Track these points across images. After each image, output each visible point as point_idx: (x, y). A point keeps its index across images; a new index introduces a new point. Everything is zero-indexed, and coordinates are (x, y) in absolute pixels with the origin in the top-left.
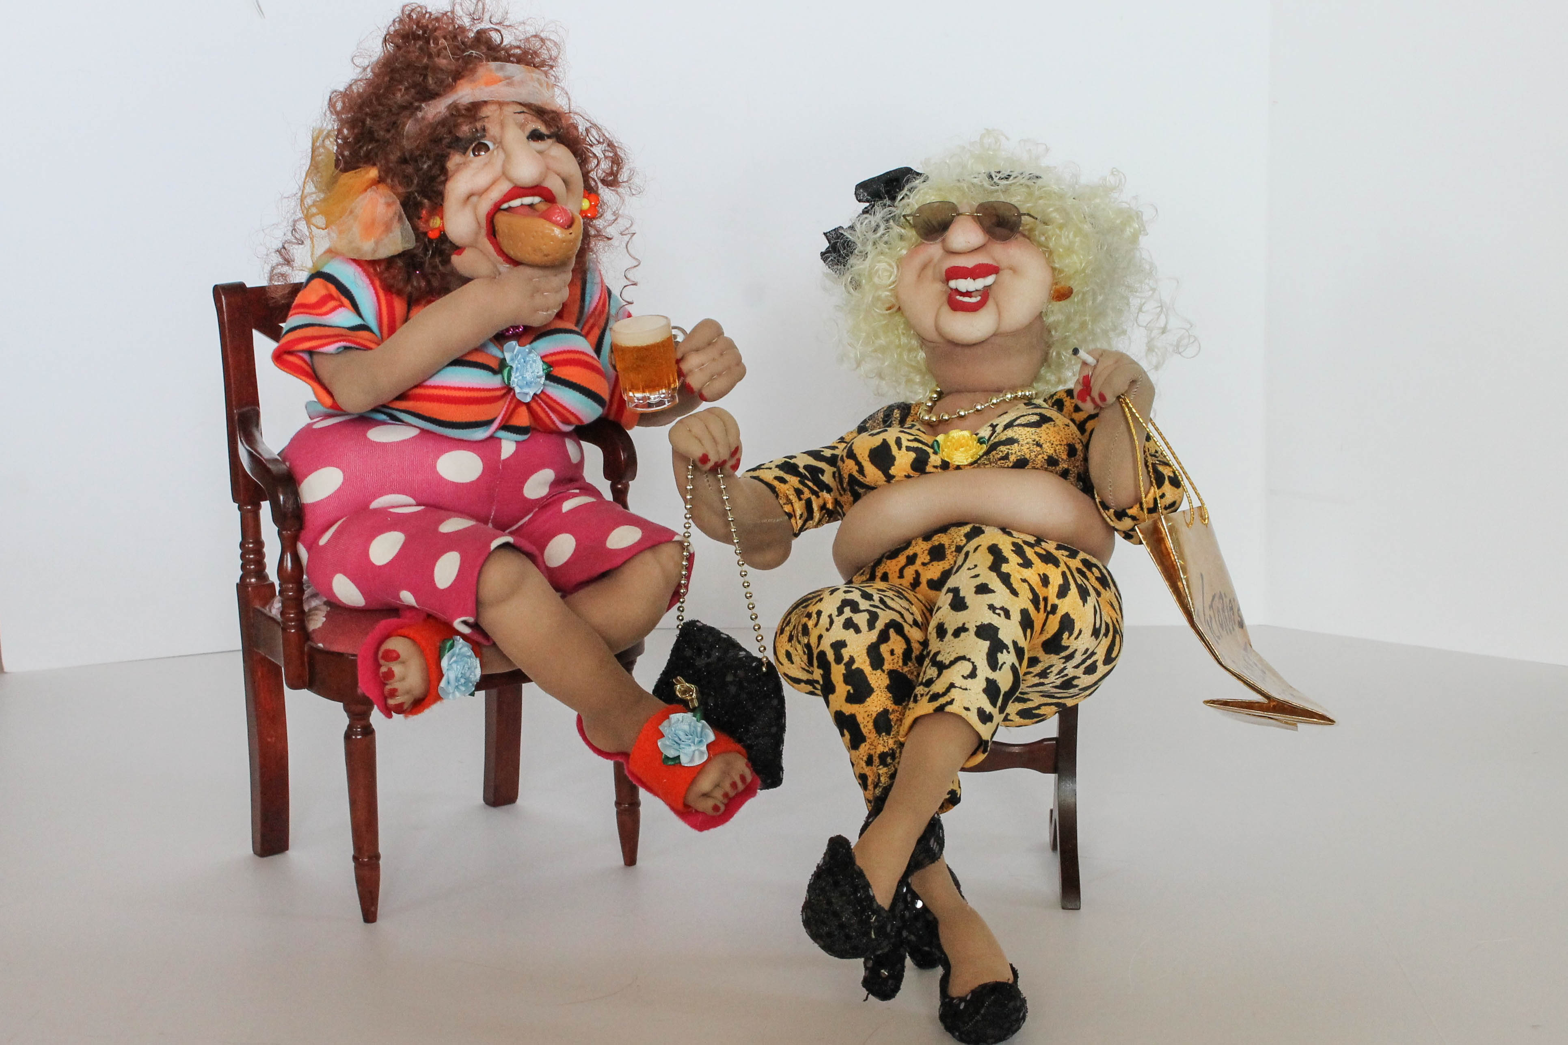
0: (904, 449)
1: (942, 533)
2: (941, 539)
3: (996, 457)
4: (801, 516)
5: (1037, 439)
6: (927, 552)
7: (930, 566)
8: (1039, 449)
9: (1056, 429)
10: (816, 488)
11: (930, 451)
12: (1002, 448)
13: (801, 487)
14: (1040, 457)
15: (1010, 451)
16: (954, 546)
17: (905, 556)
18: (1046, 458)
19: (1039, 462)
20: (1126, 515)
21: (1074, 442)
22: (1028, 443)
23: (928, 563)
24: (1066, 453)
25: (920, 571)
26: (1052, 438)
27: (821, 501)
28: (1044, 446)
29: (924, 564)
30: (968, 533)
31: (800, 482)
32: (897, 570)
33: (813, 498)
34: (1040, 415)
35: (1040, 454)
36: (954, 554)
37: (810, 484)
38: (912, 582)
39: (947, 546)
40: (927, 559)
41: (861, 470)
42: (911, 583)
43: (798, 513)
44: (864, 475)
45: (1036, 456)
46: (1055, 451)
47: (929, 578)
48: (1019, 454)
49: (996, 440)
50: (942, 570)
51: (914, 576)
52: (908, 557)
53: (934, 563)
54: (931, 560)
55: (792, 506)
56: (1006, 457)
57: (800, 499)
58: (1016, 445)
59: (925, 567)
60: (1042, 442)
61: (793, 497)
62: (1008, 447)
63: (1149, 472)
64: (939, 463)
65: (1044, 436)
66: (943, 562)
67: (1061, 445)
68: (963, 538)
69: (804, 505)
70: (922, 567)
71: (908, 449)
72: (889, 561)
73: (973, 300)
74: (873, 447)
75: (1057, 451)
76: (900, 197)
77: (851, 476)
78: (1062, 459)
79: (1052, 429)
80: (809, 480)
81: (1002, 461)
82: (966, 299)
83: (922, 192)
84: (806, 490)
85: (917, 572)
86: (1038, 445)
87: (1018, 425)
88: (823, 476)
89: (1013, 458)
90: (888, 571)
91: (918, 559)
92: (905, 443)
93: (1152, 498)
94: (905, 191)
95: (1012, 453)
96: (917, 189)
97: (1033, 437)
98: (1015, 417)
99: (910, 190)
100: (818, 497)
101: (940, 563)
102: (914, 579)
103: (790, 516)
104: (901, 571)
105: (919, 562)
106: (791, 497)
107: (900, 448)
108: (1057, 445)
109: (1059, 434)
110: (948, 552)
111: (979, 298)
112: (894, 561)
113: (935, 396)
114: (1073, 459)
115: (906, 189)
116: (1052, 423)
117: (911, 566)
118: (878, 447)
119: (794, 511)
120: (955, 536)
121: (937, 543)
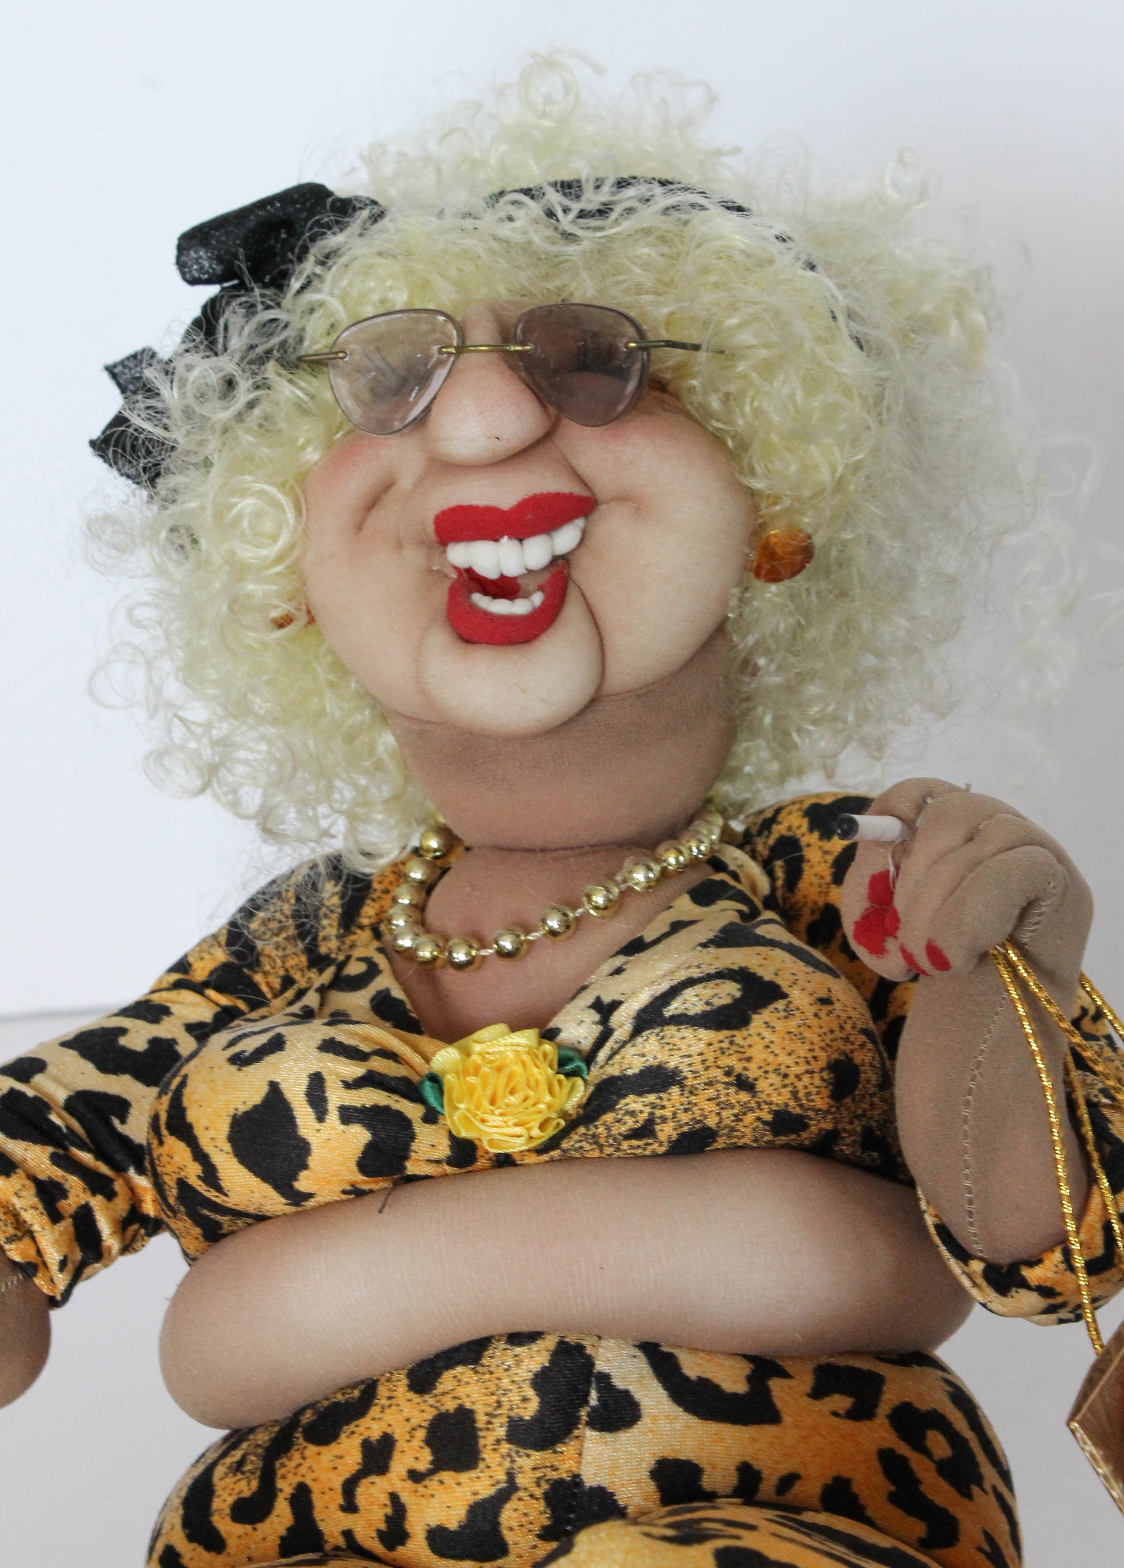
0: (333, 1116)
1: (464, 1362)
2: (461, 1391)
3: (614, 1131)
4: (63, 1265)
5: (738, 1067)
6: (421, 1434)
7: (432, 1484)
8: (744, 1096)
9: (793, 1024)
10: (104, 1169)
11: (412, 1111)
12: (633, 1102)
13: (57, 1173)
14: (750, 1117)
15: (658, 1113)
16: (505, 1420)
17: (357, 1441)
18: (769, 1117)
19: (748, 1131)
20: (1024, 1284)
21: (847, 1048)
22: (710, 1084)
23: (431, 1473)
24: (826, 1092)
25: (405, 1498)
26: (783, 1059)
27: (121, 1205)
28: (761, 1085)
29: (415, 1476)
30: (544, 1370)
31: (55, 1159)
32: (338, 1487)
33: (97, 1202)
34: (742, 976)
35: (752, 1110)
36: (505, 1447)
37: (86, 1157)
38: (383, 1527)
39: (481, 1420)
40: (424, 1460)
41: (210, 1175)
42: (380, 1533)
43: (53, 1256)
44: (219, 1189)
45: (738, 1118)
46: (795, 1094)
47: (433, 1523)
48: (685, 1118)
49: (613, 1070)
50: (471, 1499)
51: (389, 1511)
52: (366, 1445)
53: (447, 1476)
54: (438, 1466)
55: (34, 1239)
56: (646, 1131)
57: (55, 1217)
58: (675, 1090)
59: (420, 1488)
60: (753, 1072)
61: (35, 1218)
62: (652, 1098)
63: (1082, 1140)
64: (444, 1150)
65: (758, 1053)
66: (472, 1474)
67: (811, 1072)
68: (530, 1393)
69: (71, 1229)
70: (409, 1484)
71: (348, 1115)
72: (312, 1449)
73: (519, 607)
74: (242, 1109)
75: (801, 1095)
76: (295, 284)
77: (182, 1184)
78: (817, 1111)
79: (780, 1025)
80: (83, 1147)
81: (635, 1143)
82: (500, 607)
83: (357, 264)
84: (74, 1183)
85: (394, 1498)
86: (744, 1084)
87: (680, 1020)
88: (123, 1121)
89: (666, 1132)
90: (308, 1481)
91: (396, 1456)
92: (337, 1096)
93: (1099, 1226)
94: (309, 266)
95: (664, 1120)
96: (342, 261)
97: (725, 1061)
98: (665, 986)
99: (325, 261)
100: (110, 1195)
101: (464, 1477)
102: (388, 1519)
103: (29, 1269)
104: (349, 1487)
105: (400, 1464)
106: (28, 1216)
107: (320, 1111)
108: (798, 1077)
109: (803, 1040)
110: (486, 1440)
111: (538, 599)
112: (328, 1453)
113: (434, 843)
114: (848, 1100)
115: (311, 259)
116: (781, 1004)
117: (374, 1478)
118: (256, 1108)
119: (39, 1252)
120: (505, 1382)
121: (450, 1405)
